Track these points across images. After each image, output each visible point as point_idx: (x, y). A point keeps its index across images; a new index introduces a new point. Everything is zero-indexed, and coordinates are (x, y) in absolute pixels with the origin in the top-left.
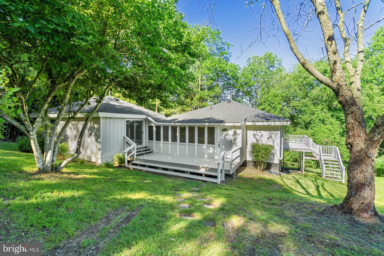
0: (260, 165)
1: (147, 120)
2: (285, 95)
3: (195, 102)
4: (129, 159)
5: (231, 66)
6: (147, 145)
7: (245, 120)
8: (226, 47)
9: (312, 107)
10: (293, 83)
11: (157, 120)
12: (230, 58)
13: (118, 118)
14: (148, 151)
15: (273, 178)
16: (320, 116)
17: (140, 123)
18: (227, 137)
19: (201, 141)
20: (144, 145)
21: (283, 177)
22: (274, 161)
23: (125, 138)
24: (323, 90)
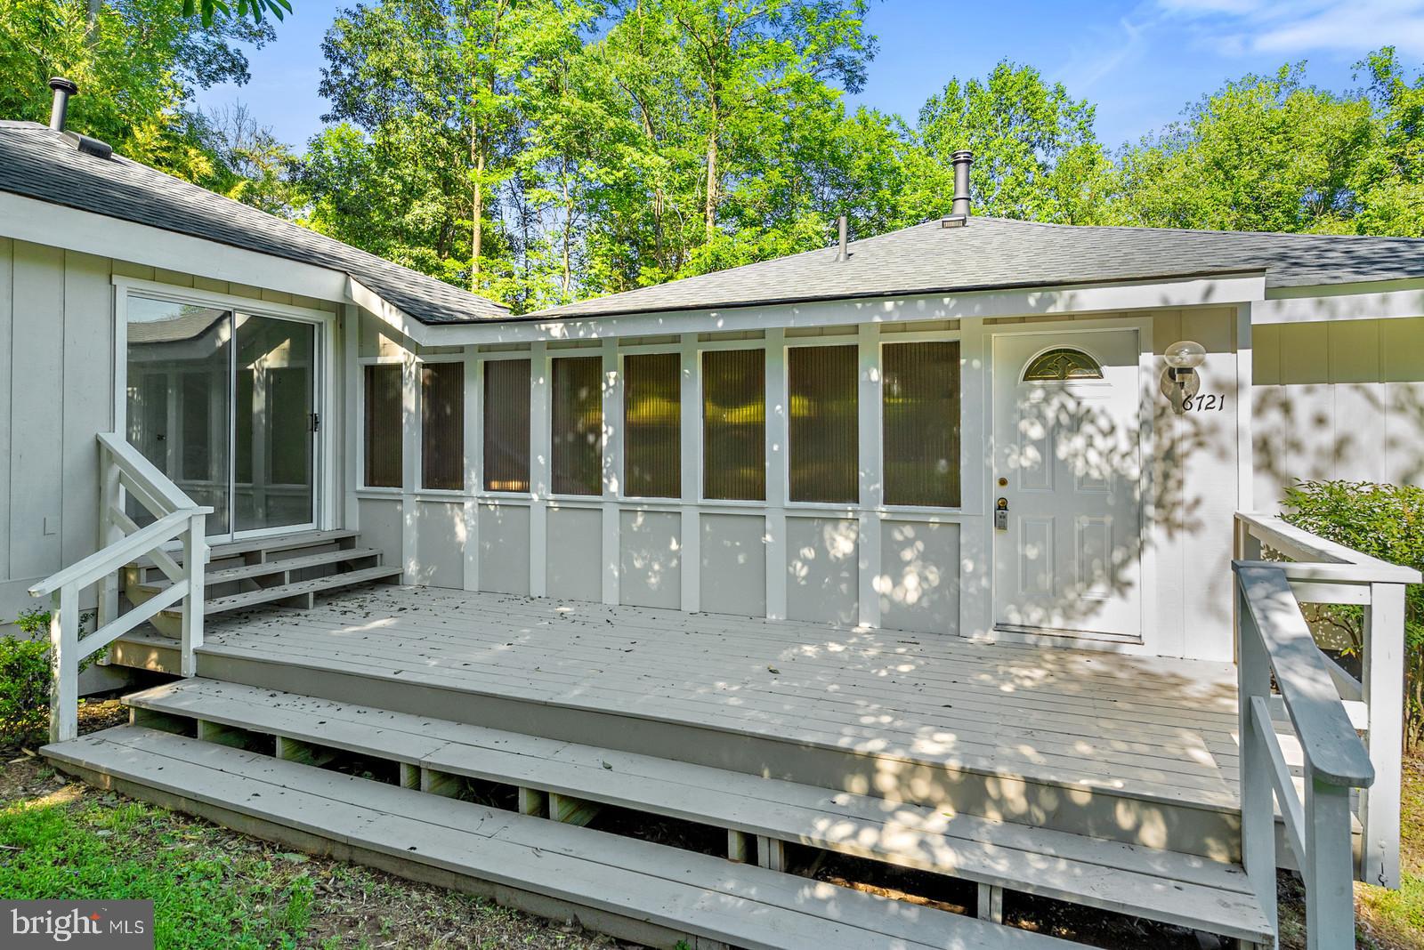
1: (346, 315)
6: (353, 526)
14: (352, 572)
18: (1072, 444)
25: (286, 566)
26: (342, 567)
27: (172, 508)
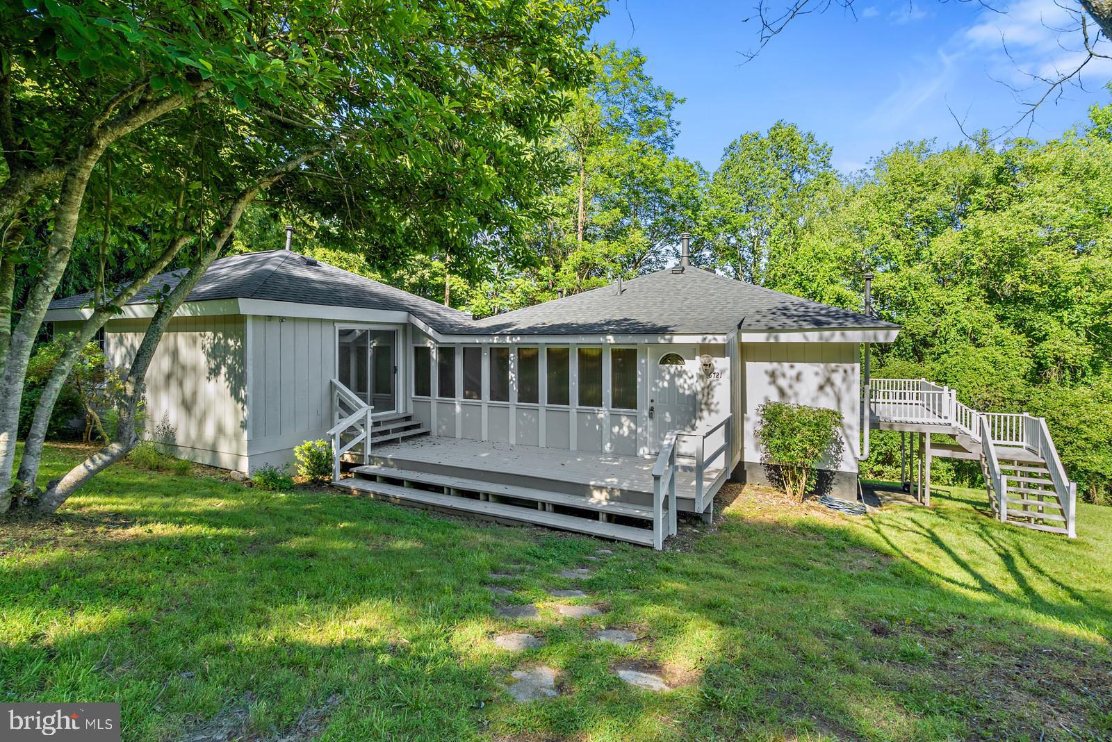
0: (794, 478)
1: (408, 328)
2: (848, 252)
3: (568, 276)
4: (348, 458)
5: (678, 167)
6: (411, 411)
7: (739, 326)
8: (661, 106)
9: (935, 291)
10: (873, 216)
11: (441, 328)
12: (676, 142)
13: (309, 320)
14: (413, 430)
15: (846, 523)
16: (962, 319)
17: (387, 337)
18: (679, 382)
19: (591, 399)
20: (400, 409)
21: (880, 523)
22: (842, 463)
23: (335, 386)
24: (971, 238)
25: (390, 427)
26: (406, 428)
27: (360, 407)
